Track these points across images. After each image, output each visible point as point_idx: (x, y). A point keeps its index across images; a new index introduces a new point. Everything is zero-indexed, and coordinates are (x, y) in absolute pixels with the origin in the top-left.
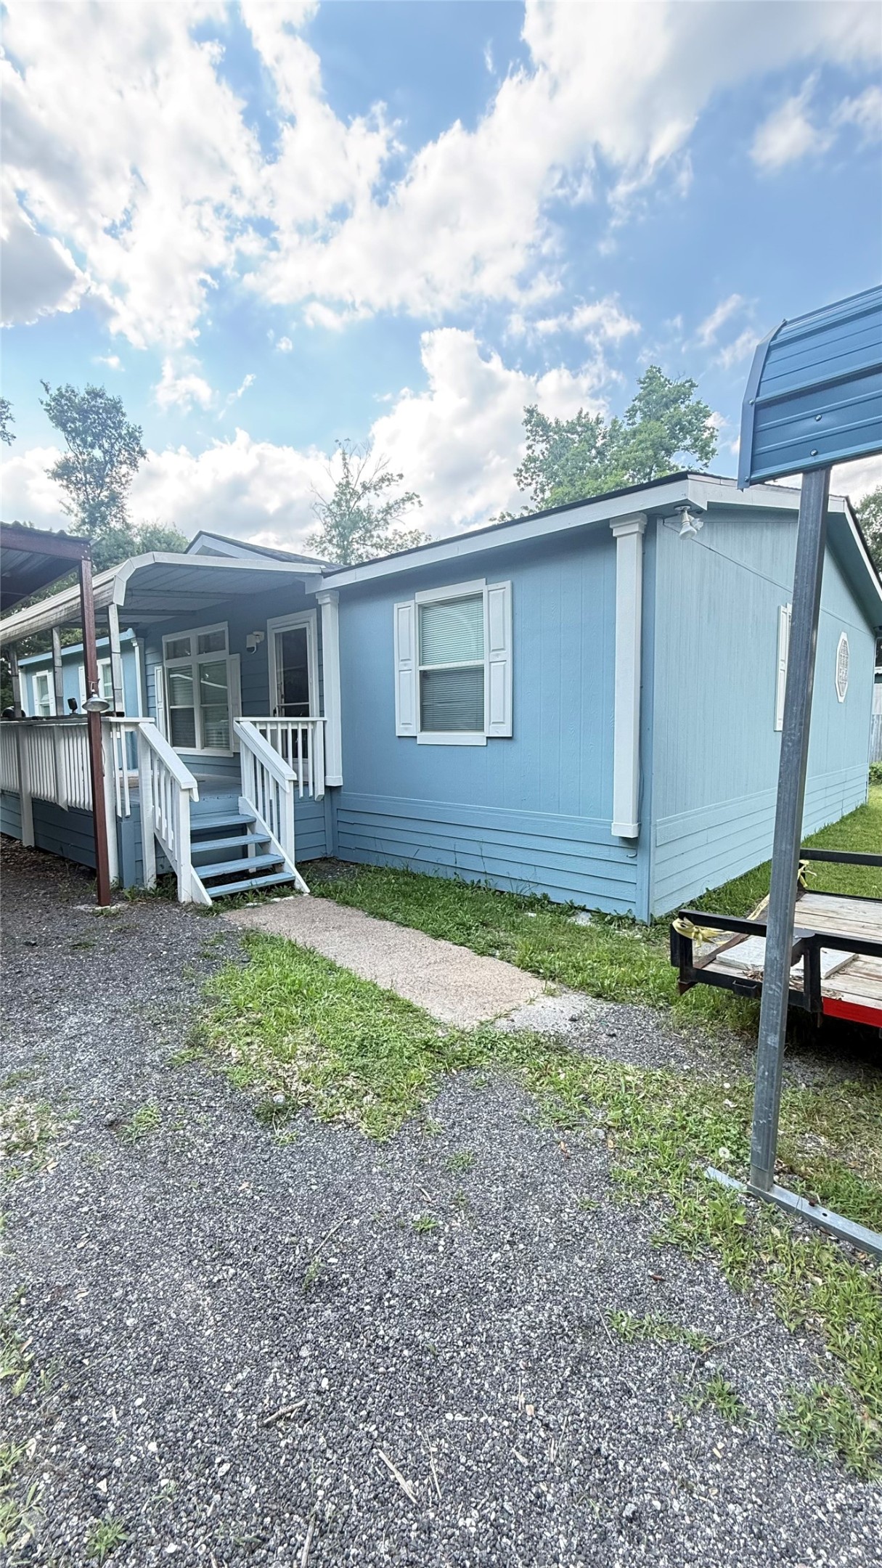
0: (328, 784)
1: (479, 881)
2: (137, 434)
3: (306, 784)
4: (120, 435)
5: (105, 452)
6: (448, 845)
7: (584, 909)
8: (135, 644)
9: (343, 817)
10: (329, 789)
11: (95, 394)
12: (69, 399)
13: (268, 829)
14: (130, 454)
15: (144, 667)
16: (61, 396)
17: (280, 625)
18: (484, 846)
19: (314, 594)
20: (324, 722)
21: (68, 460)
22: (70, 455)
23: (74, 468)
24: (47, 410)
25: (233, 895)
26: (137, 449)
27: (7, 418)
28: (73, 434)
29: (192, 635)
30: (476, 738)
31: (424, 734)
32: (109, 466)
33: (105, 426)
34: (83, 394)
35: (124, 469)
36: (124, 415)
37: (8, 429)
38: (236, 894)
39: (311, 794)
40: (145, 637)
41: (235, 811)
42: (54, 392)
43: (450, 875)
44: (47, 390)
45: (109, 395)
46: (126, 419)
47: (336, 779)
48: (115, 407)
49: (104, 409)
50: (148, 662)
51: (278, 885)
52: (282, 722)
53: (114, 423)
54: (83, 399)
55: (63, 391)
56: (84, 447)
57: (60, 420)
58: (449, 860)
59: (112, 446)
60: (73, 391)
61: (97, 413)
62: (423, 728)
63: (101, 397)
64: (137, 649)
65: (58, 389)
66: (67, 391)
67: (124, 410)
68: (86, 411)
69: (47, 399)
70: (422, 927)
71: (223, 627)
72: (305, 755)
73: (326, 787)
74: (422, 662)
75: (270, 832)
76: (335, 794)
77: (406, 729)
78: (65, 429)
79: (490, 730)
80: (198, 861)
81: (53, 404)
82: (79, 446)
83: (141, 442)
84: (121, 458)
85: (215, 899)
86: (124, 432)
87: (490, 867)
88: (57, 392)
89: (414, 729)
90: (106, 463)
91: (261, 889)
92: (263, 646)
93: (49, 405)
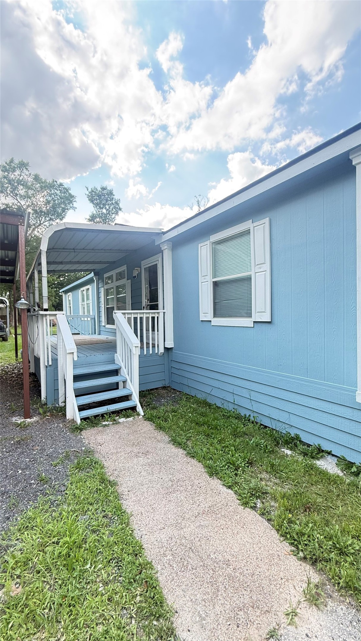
0: (166, 346)
1: (250, 416)
2: (118, 202)
3: (154, 346)
4: (112, 203)
5: (107, 210)
6: (230, 388)
7: (329, 453)
8: (94, 279)
9: (174, 365)
10: (167, 349)
11: (103, 189)
12: (95, 192)
13: (126, 373)
14: (116, 210)
15: (98, 289)
16: (92, 191)
17: (146, 264)
18: (252, 393)
19: (159, 245)
20: (164, 313)
21: (94, 214)
22: (95, 212)
23: (95, 217)
24: (88, 197)
25: (96, 416)
26: (118, 208)
27: (74, 202)
28: (96, 205)
29: (113, 273)
30: (247, 322)
31: (216, 319)
32: (108, 215)
33: (107, 201)
34: (99, 189)
35: (113, 216)
36: (114, 195)
37: (74, 206)
38: (98, 416)
39: (156, 352)
40: (98, 275)
41: (113, 362)
42: (90, 190)
43: (231, 407)
44: (88, 190)
45: (108, 188)
46: (114, 197)
47: (170, 344)
48: (111, 193)
49: (107, 194)
50: (99, 287)
51: (125, 409)
52: (146, 313)
53: (110, 199)
54: (99, 191)
55: (93, 189)
56: (100, 209)
57: (92, 201)
58: (230, 398)
59: (110, 208)
60: (96, 189)
61: (104, 196)
62: (215, 315)
63: (106, 190)
64: (95, 281)
65: (91, 189)
66: (94, 189)
67: (114, 194)
68: (100, 195)
69: (87, 193)
70: (202, 459)
71: (124, 268)
72: (153, 330)
73: (165, 348)
74: (214, 276)
75: (127, 375)
76: (170, 352)
77: (205, 316)
78: (93, 204)
79: (256, 317)
80: (79, 394)
81: (89, 194)
82: (98, 209)
83: (120, 205)
84: (113, 212)
85: (84, 419)
86: (114, 202)
87: (256, 407)
88: (91, 190)
89: (209, 316)
90: (107, 214)
91: (113, 413)
92: (140, 274)
93: (88, 195)
